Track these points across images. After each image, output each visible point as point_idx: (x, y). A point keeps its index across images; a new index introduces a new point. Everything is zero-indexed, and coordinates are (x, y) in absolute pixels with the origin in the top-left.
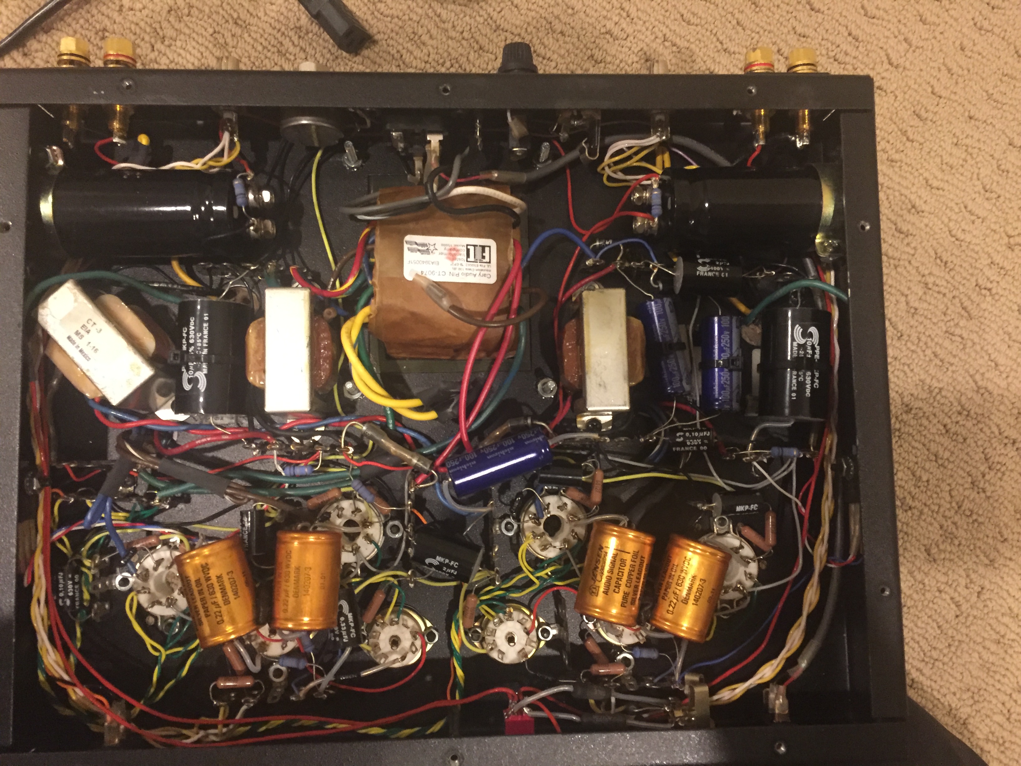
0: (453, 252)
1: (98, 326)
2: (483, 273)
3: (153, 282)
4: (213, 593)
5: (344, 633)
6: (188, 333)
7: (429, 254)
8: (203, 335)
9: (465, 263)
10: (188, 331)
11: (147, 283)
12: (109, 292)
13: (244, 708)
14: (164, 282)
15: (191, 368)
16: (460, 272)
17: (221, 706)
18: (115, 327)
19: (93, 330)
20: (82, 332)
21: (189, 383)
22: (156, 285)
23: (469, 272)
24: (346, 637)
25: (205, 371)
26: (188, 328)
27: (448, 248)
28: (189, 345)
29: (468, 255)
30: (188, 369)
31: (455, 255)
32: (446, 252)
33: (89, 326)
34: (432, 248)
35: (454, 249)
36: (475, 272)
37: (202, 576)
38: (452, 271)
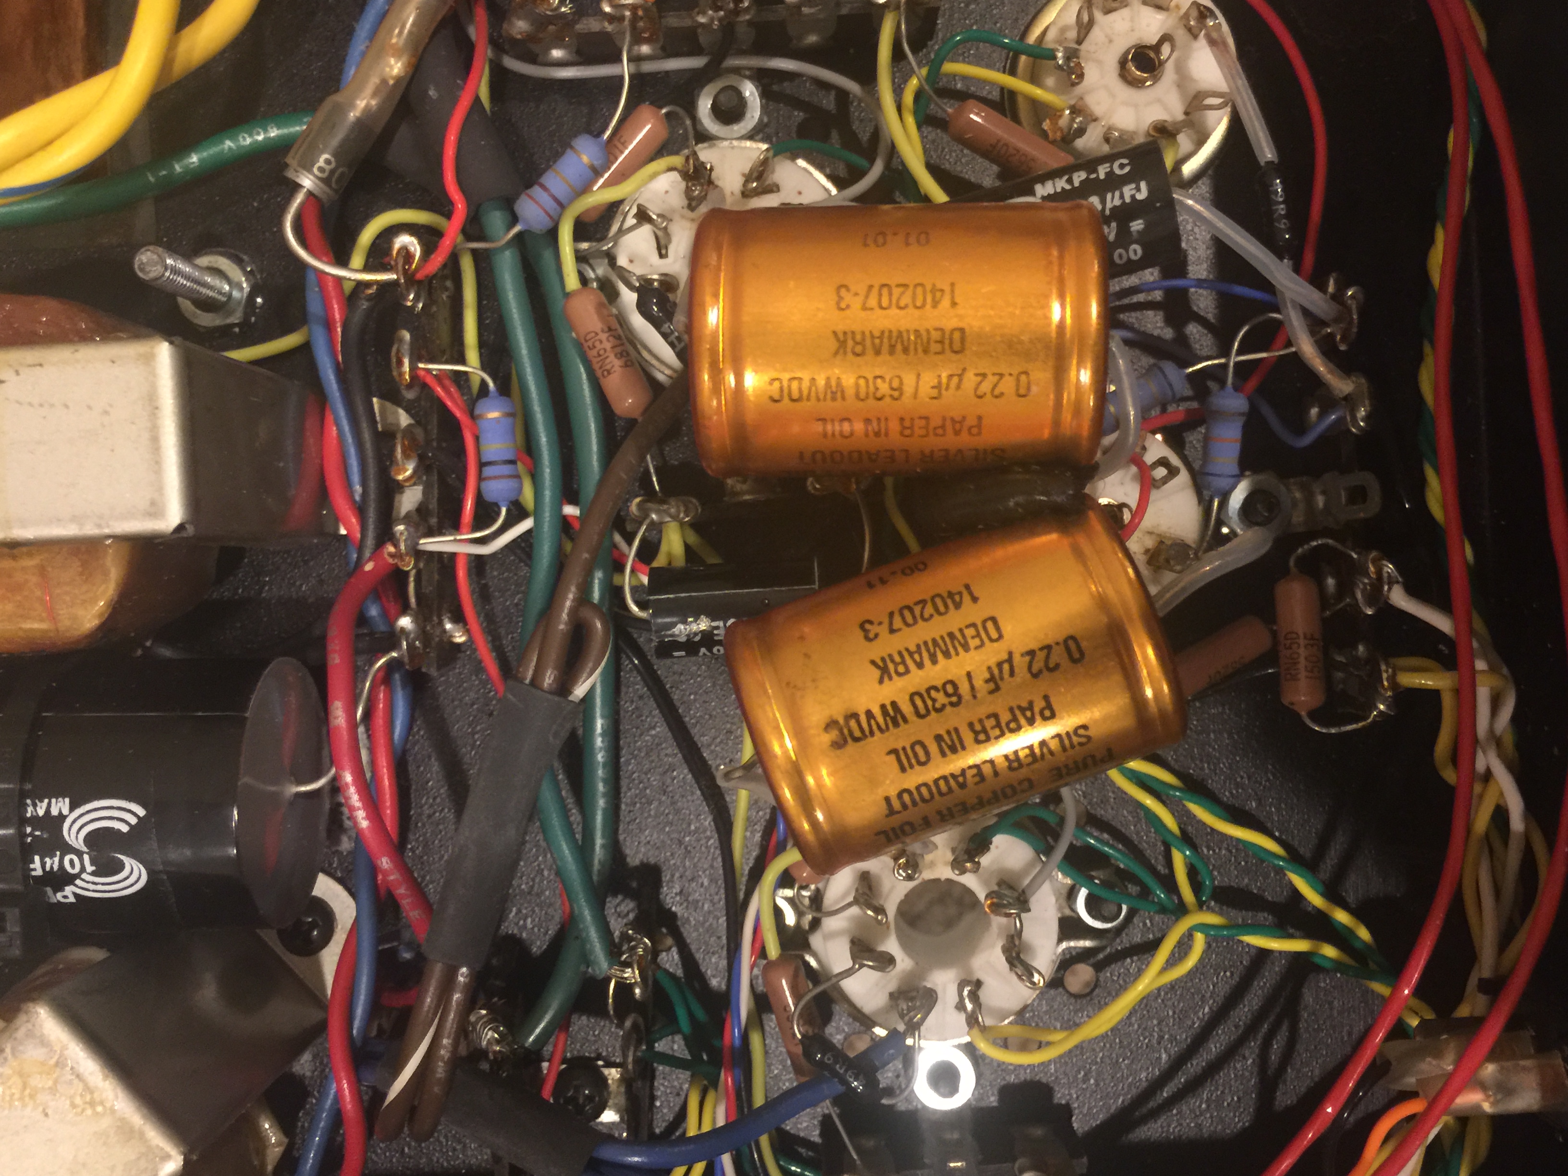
4: (951, 688)
5: (1113, 200)
13: (1399, 598)
15: (51, 863)
17: (1394, 685)
21: (119, 867)
24: (1128, 191)
25: (59, 806)
30: (62, 879)
37: (878, 744)
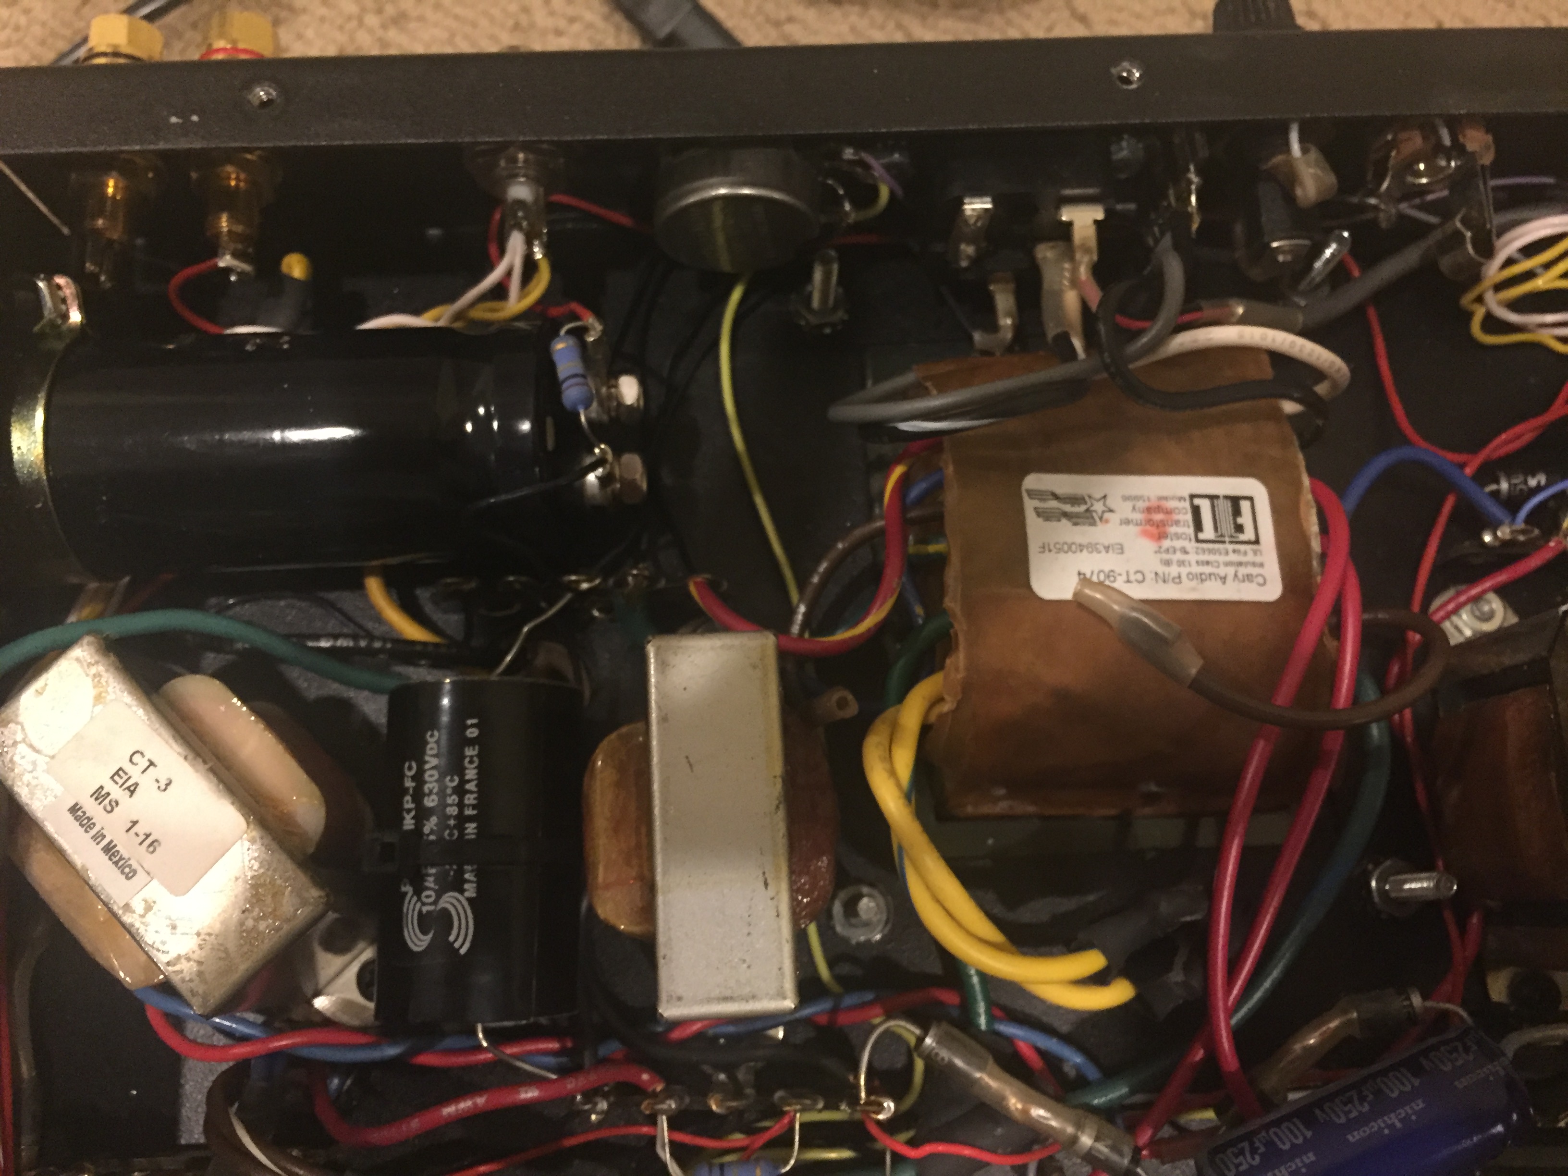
0: (1158, 517)
1: (160, 773)
2: (1242, 571)
3: (317, 637)
6: (419, 778)
7: (1093, 524)
8: (463, 782)
9: (1191, 546)
10: (420, 772)
11: (299, 638)
12: (195, 669)
14: (346, 636)
15: (429, 883)
16: (1184, 571)
18: (213, 771)
19: (146, 783)
20: (116, 792)
22: (324, 644)
23: (1207, 570)
25: (471, 890)
26: (421, 763)
27: (1141, 505)
28: (422, 814)
29: (1198, 526)
30: (419, 888)
31: (1160, 525)
32: (1138, 516)
33: (135, 774)
34: (1098, 507)
35: (1159, 509)
36: (1222, 571)
38: (1161, 569)
